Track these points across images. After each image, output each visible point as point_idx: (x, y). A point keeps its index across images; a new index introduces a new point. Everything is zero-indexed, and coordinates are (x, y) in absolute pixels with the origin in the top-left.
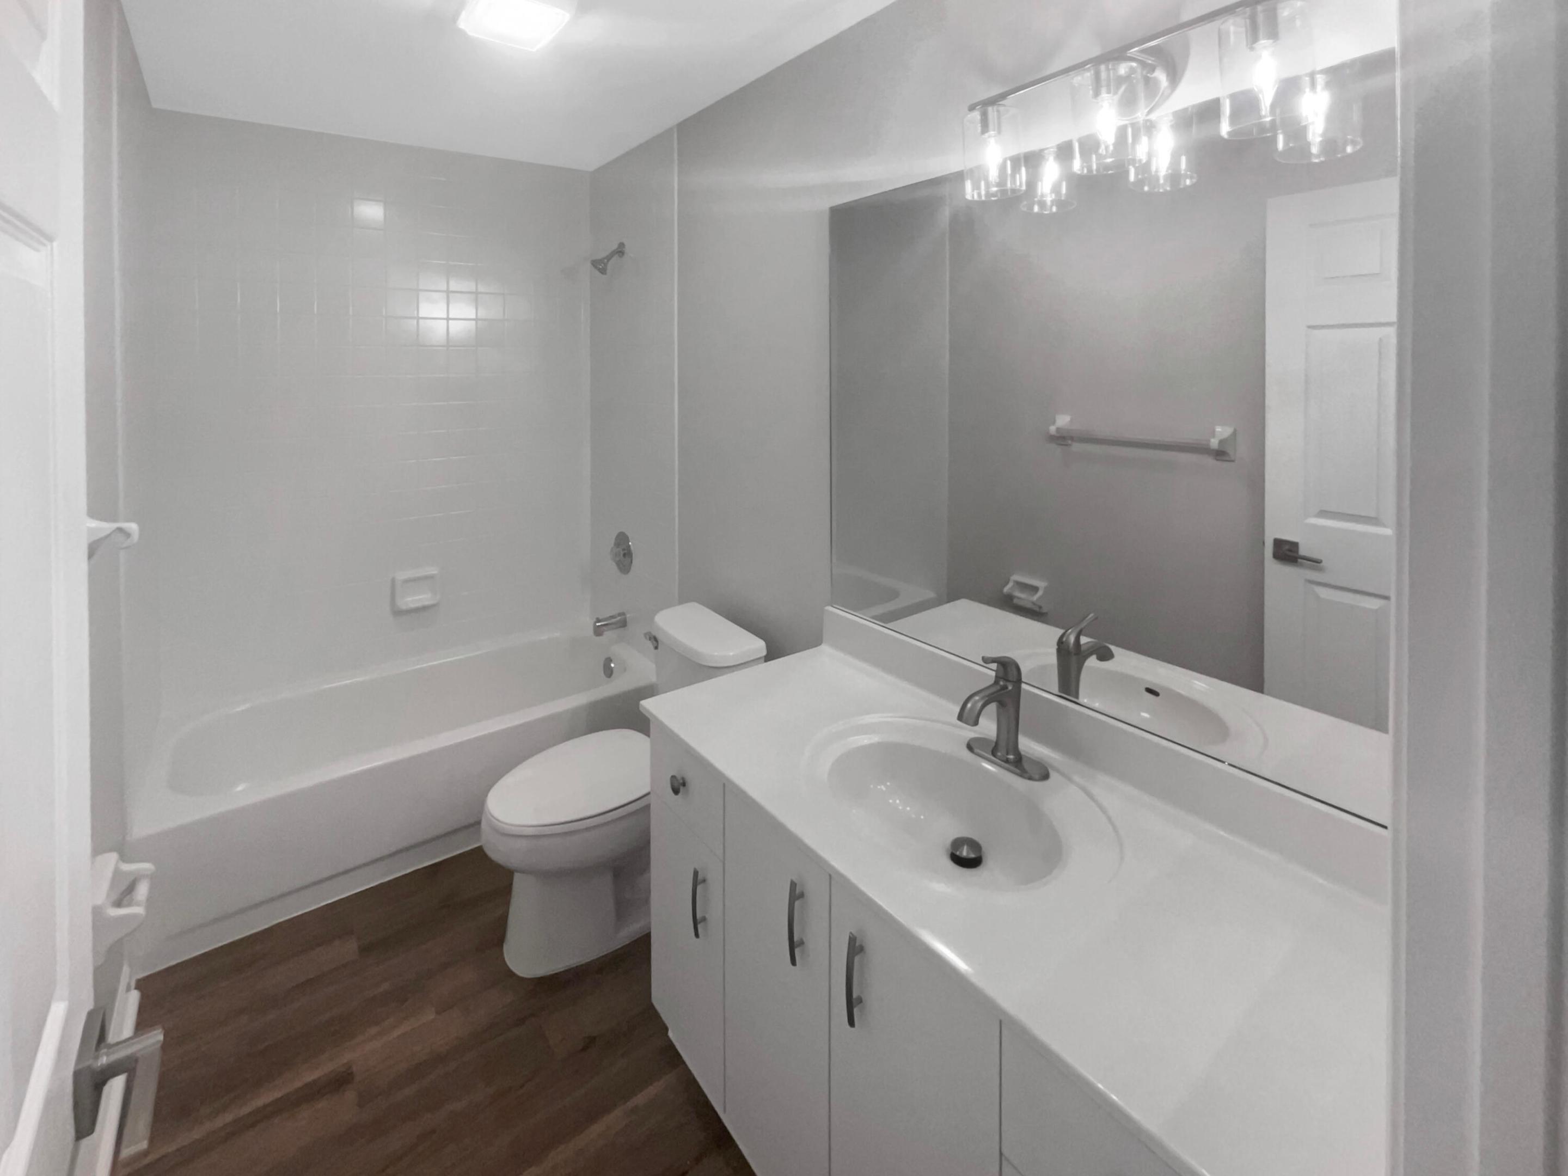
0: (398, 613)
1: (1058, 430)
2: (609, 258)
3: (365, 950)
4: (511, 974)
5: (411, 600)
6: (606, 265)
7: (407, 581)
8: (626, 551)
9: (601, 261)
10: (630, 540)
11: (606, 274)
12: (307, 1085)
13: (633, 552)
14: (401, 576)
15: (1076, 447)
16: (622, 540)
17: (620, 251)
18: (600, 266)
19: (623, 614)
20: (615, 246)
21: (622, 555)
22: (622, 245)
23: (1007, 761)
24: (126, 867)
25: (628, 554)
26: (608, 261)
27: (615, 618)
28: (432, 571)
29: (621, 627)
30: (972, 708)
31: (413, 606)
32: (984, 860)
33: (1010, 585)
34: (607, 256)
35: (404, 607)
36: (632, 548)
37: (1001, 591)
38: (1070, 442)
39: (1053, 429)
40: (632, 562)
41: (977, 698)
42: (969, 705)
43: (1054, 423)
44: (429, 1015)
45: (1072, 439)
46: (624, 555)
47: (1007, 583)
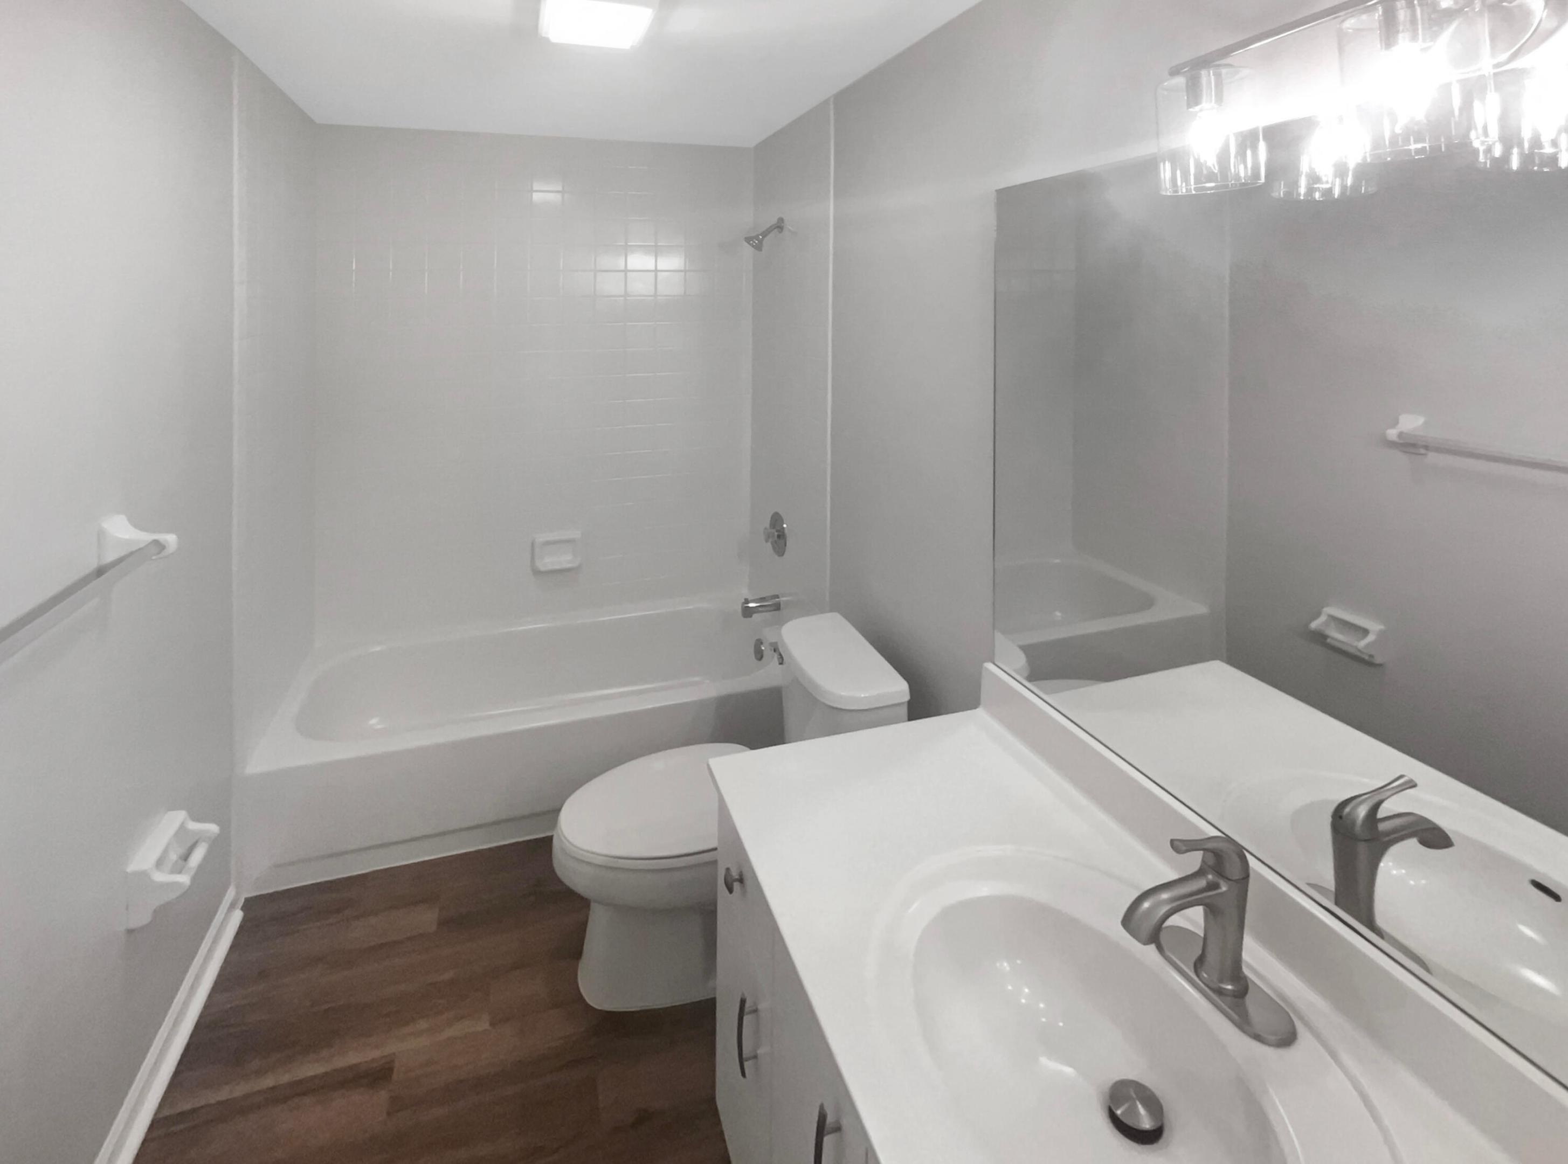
0: (537, 572)
1: (1401, 435)
2: (765, 234)
3: (444, 923)
4: (580, 998)
5: (548, 562)
6: (761, 242)
7: (548, 543)
8: (780, 533)
9: (756, 237)
10: (785, 521)
11: (761, 250)
12: (351, 1068)
13: (788, 535)
14: (541, 538)
15: (1432, 457)
16: (776, 520)
17: (779, 226)
18: (756, 241)
19: (777, 597)
20: (774, 221)
21: (776, 536)
22: (781, 220)
23: (1220, 992)
24: (193, 826)
25: (781, 536)
26: (764, 237)
27: (767, 601)
28: (575, 534)
29: (775, 610)
30: (1149, 910)
31: (550, 567)
32: (1166, 1134)
33: (1323, 618)
34: (764, 232)
35: (542, 569)
36: (786, 531)
37: (1307, 625)
38: (1422, 451)
39: (1392, 434)
40: (785, 545)
41: (1165, 896)
42: (1146, 905)
43: (1395, 423)
44: (483, 1025)
45: (1426, 447)
46: (779, 536)
47: (1318, 614)
